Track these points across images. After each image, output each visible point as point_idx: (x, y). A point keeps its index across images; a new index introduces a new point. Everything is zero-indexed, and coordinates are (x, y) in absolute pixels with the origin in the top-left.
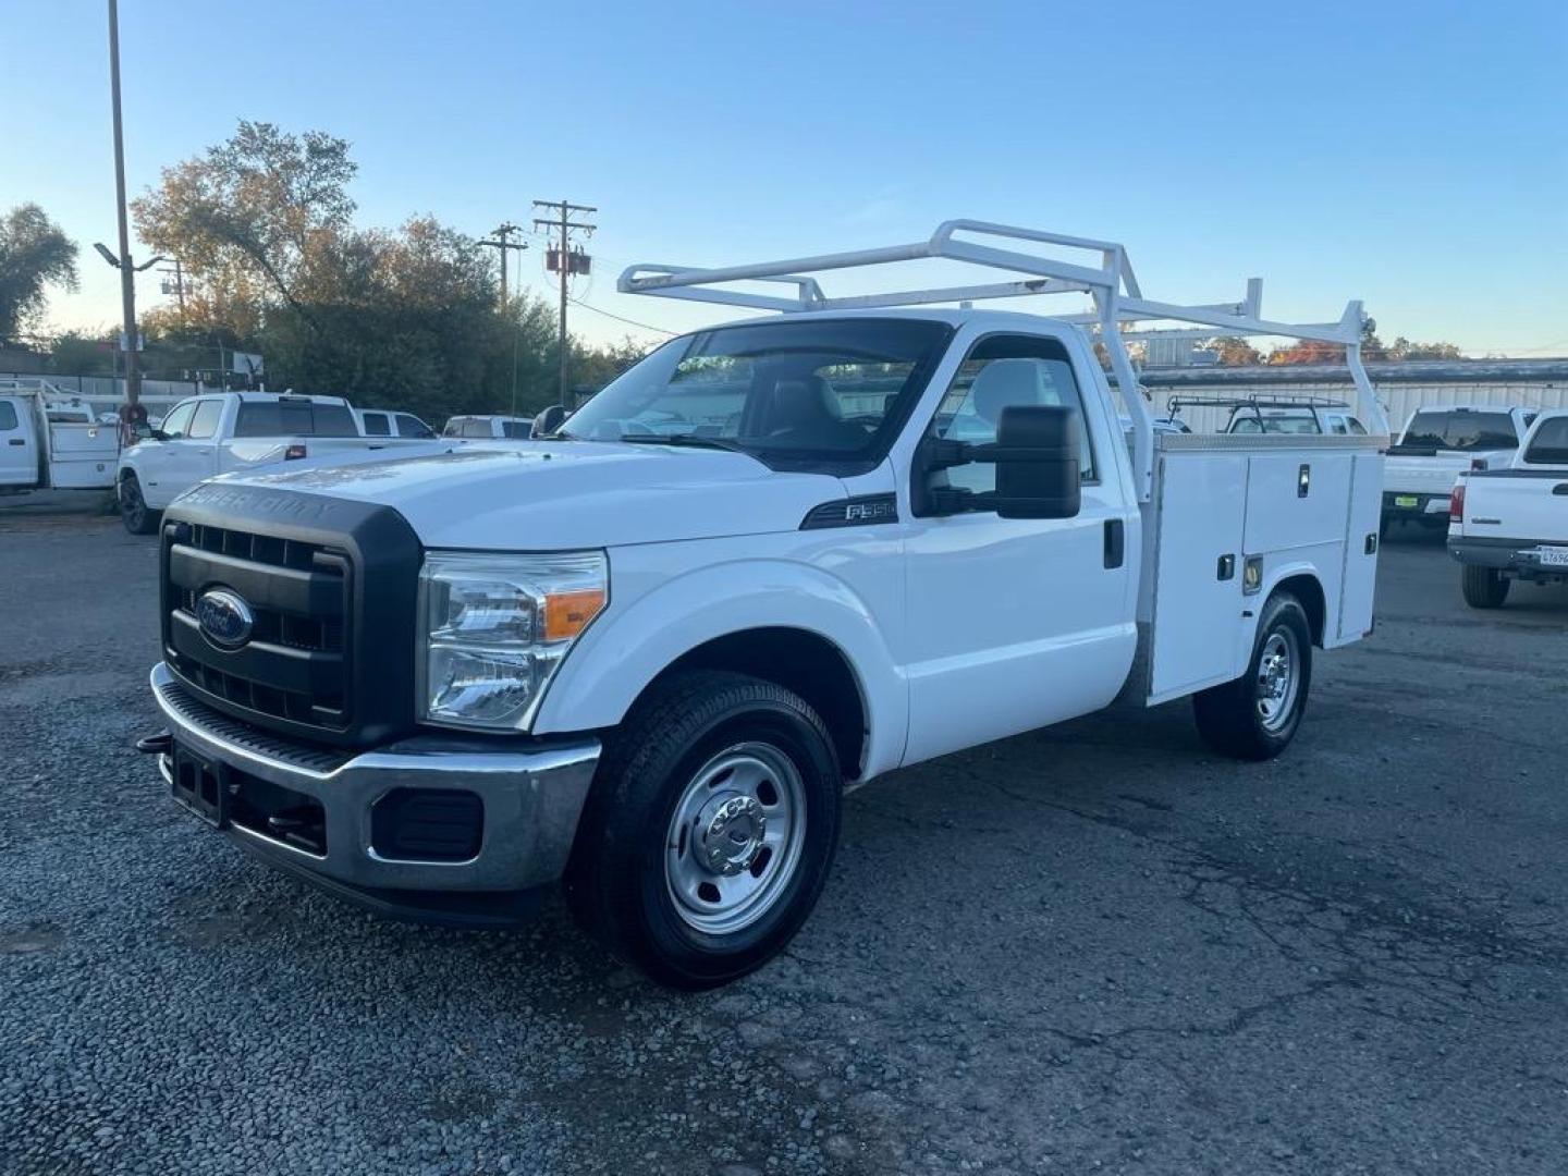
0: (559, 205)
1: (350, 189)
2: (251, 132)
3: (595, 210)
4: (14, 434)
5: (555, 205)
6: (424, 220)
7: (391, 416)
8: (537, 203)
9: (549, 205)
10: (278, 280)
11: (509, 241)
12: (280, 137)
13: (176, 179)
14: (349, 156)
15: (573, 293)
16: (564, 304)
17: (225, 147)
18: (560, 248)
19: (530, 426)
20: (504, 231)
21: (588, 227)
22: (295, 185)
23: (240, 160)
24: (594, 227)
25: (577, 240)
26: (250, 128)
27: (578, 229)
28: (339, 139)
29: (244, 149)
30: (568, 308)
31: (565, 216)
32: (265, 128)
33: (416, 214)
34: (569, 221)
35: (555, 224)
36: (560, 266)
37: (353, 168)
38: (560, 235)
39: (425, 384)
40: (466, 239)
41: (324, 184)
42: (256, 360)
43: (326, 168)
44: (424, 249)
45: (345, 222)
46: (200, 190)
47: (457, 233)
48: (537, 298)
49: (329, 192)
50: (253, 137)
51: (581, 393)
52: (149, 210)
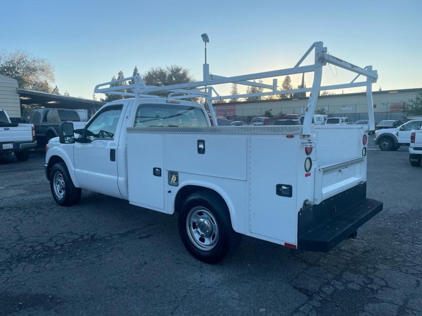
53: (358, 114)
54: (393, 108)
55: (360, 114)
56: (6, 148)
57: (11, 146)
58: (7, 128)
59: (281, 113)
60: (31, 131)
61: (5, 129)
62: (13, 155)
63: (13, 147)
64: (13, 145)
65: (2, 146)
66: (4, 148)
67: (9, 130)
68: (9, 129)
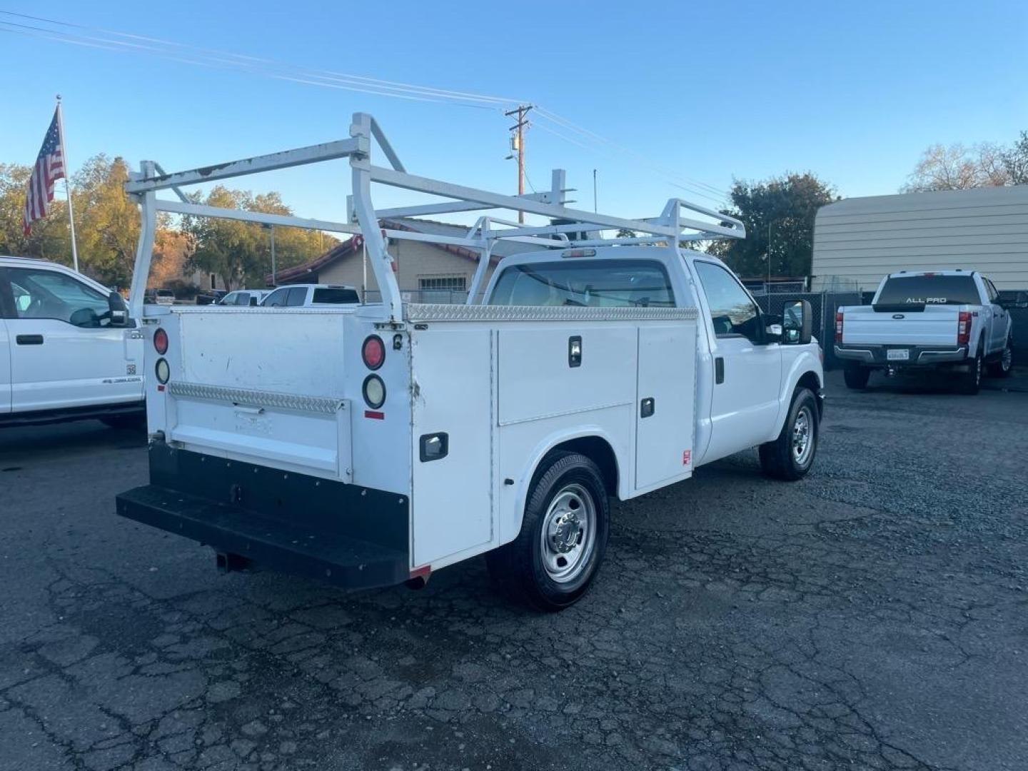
56: (896, 359)
57: (904, 355)
58: (897, 315)
60: (957, 322)
61: (894, 317)
62: (891, 374)
63: (908, 358)
64: (910, 353)
65: (886, 354)
66: (888, 359)
67: (904, 319)
68: (903, 317)
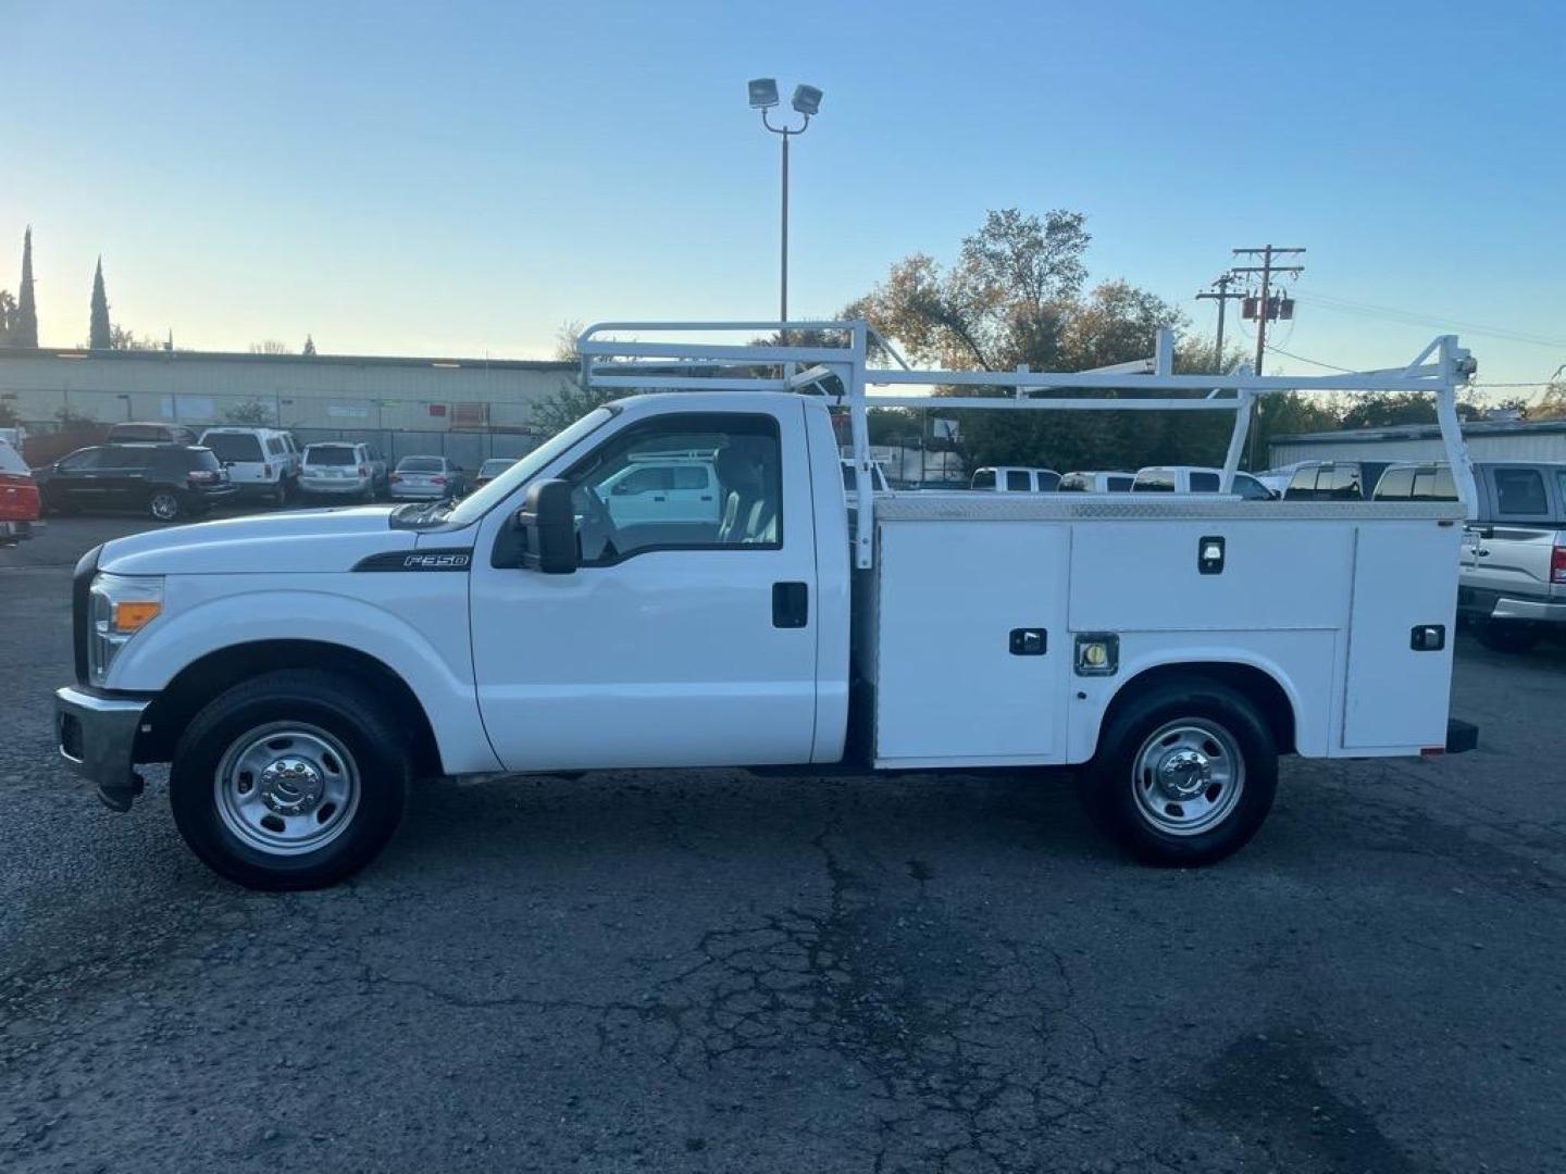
0: (1262, 251)
1: (1084, 259)
2: (998, 219)
3: (1304, 250)
4: (704, 493)
5: (1257, 251)
6: (1116, 283)
7: (1033, 474)
8: (1237, 251)
9: (1251, 251)
10: (978, 353)
11: (1228, 291)
12: (1022, 220)
13: (901, 273)
14: (1083, 228)
15: (1270, 341)
16: (1261, 352)
17: (977, 236)
18: (1259, 295)
19: (1132, 480)
20: (1224, 282)
21: (1294, 269)
22: (1035, 261)
23: (988, 246)
24: (1302, 269)
25: (1281, 284)
26: (997, 216)
27: (1282, 272)
28: (1076, 214)
29: (993, 235)
30: (1264, 355)
31: (1268, 261)
32: (1010, 214)
33: (1107, 280)
34: (1272, 265)
35: (1255, 270)
36: (1259, 313)
37: (1087, 238)
38: (1261, 281)
39: (1097, 442)
40: (1150, 297)
41: (1061, 257)
42: (953, 425)
43: (1064, 242)
44: (1111, 313)
45: (1077, 290)
46: (919, 281)
47: (1143, 292)
48: (1236, 348)
49: (1066, 265)
50: (1000, 225)
51: (1277, 444)
52: (876, 302)
53: (389, 434)
54: (461, 417)
55: (395, 434)
59: (63, 413)
